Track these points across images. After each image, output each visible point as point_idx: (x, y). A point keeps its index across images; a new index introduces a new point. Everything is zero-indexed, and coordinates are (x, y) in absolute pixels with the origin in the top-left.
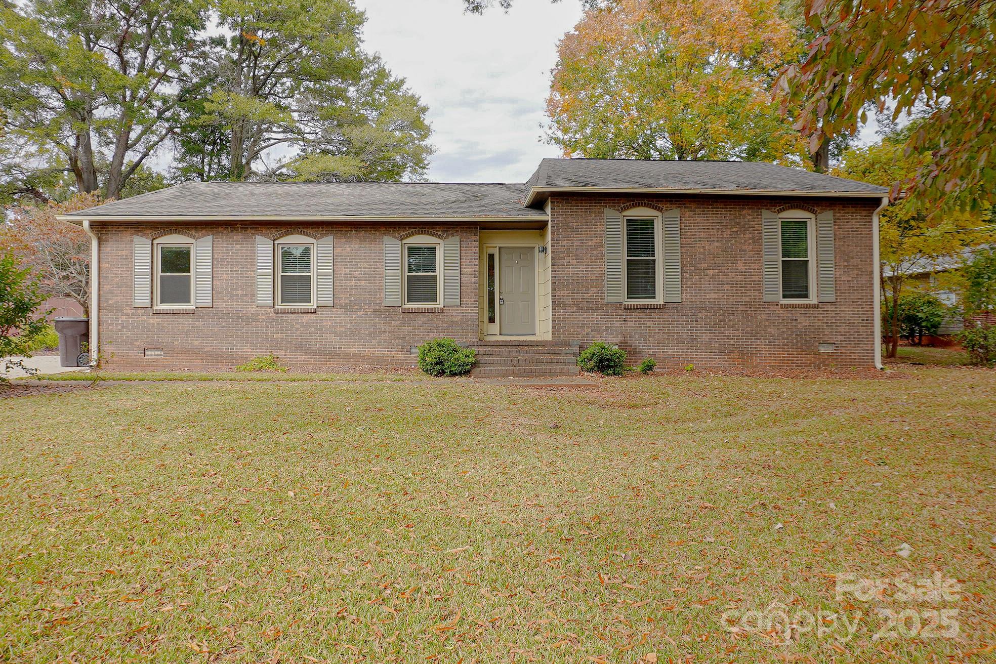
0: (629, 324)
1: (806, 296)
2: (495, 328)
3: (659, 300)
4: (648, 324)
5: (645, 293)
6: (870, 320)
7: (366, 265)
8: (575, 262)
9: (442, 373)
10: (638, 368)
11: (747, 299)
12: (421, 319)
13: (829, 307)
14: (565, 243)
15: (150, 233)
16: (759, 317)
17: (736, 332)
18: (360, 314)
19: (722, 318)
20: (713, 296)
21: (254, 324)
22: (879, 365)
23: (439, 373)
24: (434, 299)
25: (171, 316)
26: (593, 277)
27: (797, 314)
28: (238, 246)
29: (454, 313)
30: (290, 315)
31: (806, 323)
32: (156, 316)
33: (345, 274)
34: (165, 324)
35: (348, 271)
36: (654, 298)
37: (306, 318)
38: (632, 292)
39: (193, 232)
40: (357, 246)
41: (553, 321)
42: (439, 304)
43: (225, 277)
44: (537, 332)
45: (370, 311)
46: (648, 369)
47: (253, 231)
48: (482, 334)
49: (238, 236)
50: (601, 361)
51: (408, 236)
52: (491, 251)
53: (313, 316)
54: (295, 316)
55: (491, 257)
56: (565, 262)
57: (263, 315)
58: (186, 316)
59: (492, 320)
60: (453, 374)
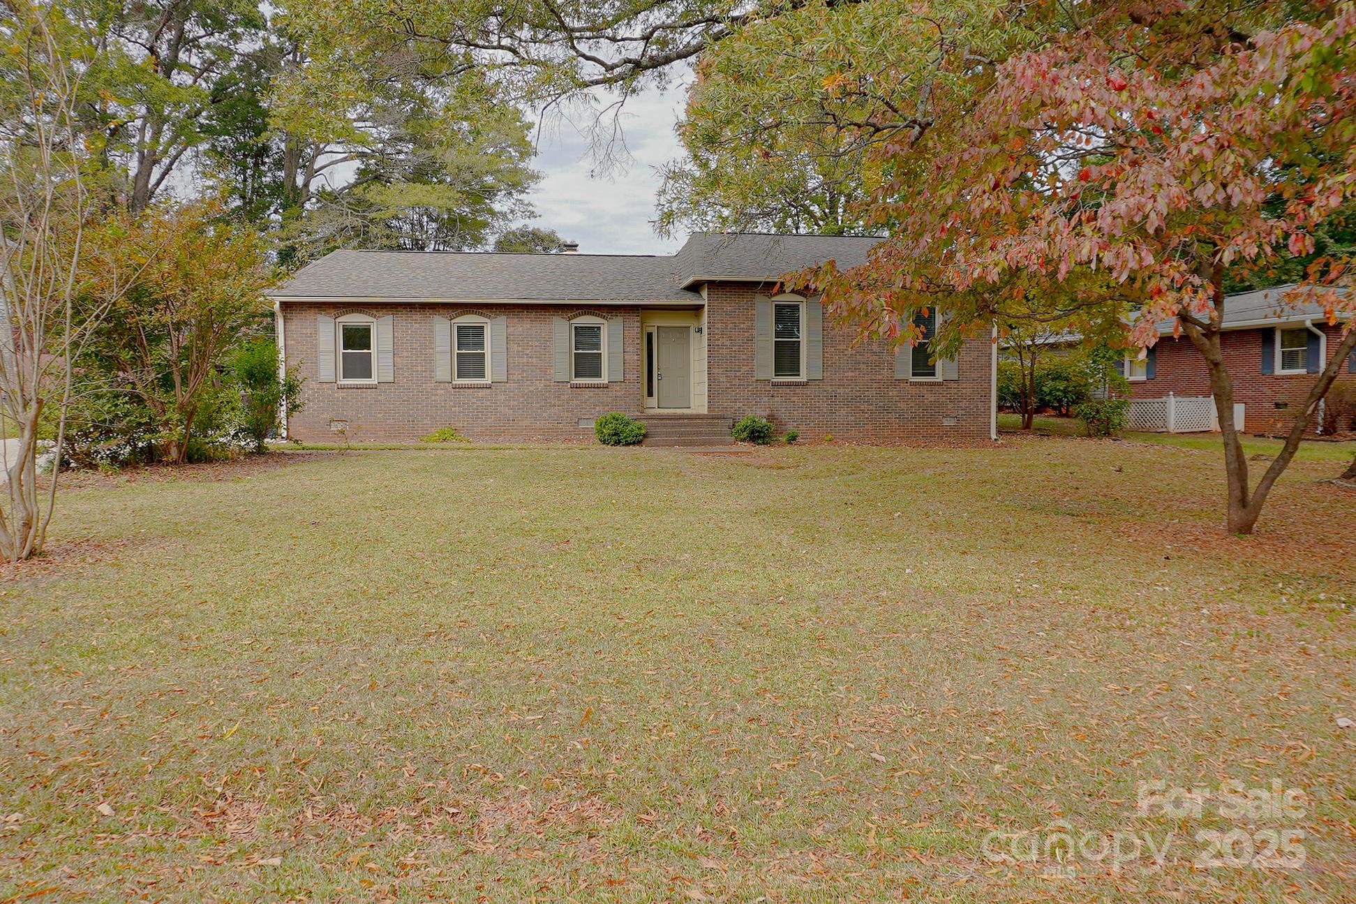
0: (776, 399)
1: (933, 374)
2: (653, 401)
3: (803, 377)
4: (793, 399)
5: (790, 371)
6: (987, 396)
7: (537, 344)
8: (728, 343)
9: (618, 443)
10: (784, 439)
11: (880, 377)
12: (588, 394)
13: (953, 385)
14: (719, 326)
15: (333, 312)
16: (891, 393)
17: (871, 407)
18: (531, 389)
19: (858, 394)
20: (850, 374)
21: (433, 398)
22: (994, 436)
23: (616, 443)
24: (598, 375)
25: (355, 390)
26: (745, 357)
27: (924, 390)
28: (417, 325)
29: (618, 388)
30: (467, 390)
31: (932, 399)
32: (340, 391)
33: (518, 352)
34: (350, 398)
35: (520, 349)
36: (799, 375)
37: (481, 393)
38: (779, 370)
39: (374, 312)
40: (528, 326)
41: (709, 396)
42: (604, 380)
43: (405, 354)
44: (692, 406)
45: (540, 385)
46: (793, 439)
47: (431, 311)
48: (642, 408)
49: (417, 316)
50: (752, 432)
51: (575, 317)
52: (650, 330)
53: (489, 390)
54: (471, 390)
55: (650, 336)
56: (720, 343)
57: (441, 389)
58: (369, 390)
59: (650, 394)
60: (628, 444)
